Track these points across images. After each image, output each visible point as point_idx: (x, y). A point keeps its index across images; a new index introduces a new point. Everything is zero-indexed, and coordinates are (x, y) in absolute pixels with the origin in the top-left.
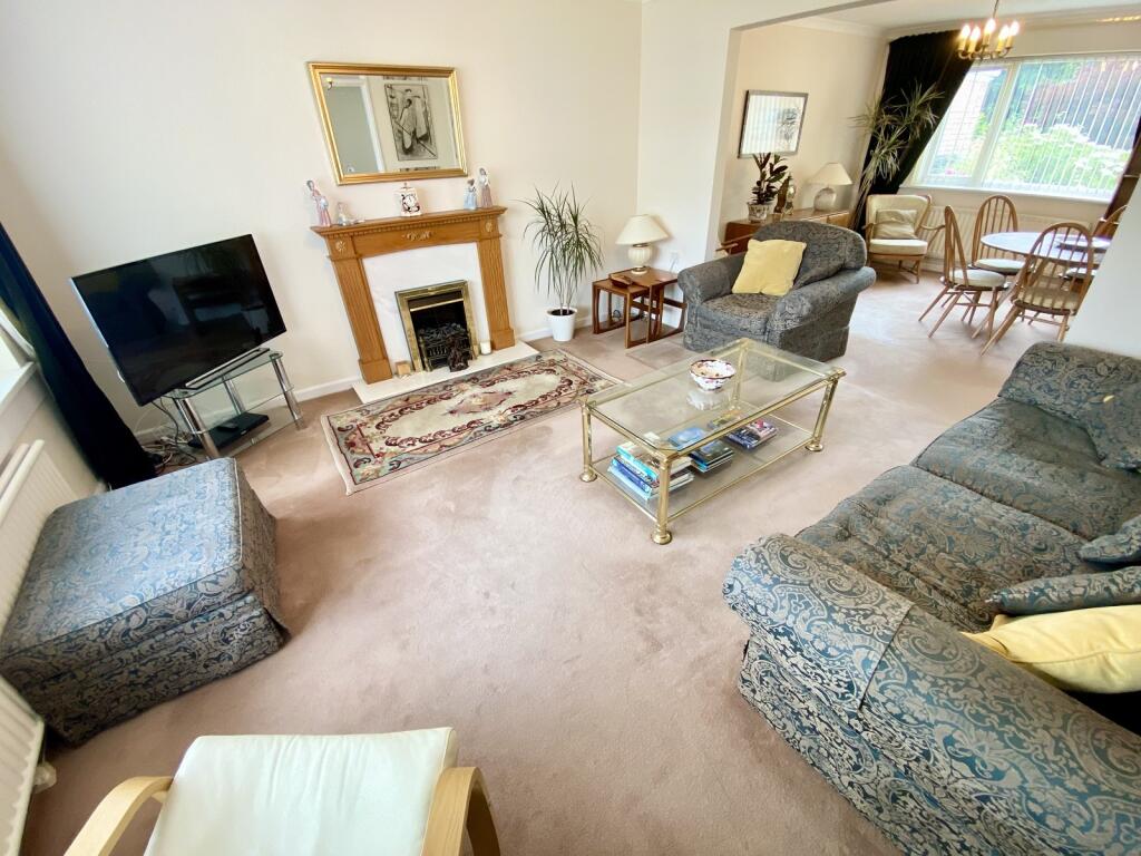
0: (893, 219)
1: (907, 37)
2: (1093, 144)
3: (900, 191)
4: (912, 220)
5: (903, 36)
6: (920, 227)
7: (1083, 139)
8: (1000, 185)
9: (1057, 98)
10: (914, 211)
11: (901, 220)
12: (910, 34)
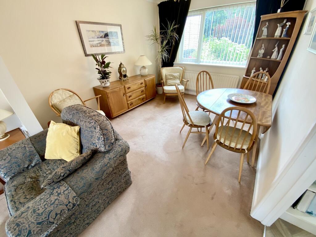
0: (172, 77)
1: (163, 2)
2: (233, 43)
3: (174, 65)
4: (179, 77)
5: (162, 2)
6: (182, 80)
7: (230, 41)
8: (206, 62)
9: (220, 30)
10: (179, 74)
11: (175, 78)
12: (164, 1)
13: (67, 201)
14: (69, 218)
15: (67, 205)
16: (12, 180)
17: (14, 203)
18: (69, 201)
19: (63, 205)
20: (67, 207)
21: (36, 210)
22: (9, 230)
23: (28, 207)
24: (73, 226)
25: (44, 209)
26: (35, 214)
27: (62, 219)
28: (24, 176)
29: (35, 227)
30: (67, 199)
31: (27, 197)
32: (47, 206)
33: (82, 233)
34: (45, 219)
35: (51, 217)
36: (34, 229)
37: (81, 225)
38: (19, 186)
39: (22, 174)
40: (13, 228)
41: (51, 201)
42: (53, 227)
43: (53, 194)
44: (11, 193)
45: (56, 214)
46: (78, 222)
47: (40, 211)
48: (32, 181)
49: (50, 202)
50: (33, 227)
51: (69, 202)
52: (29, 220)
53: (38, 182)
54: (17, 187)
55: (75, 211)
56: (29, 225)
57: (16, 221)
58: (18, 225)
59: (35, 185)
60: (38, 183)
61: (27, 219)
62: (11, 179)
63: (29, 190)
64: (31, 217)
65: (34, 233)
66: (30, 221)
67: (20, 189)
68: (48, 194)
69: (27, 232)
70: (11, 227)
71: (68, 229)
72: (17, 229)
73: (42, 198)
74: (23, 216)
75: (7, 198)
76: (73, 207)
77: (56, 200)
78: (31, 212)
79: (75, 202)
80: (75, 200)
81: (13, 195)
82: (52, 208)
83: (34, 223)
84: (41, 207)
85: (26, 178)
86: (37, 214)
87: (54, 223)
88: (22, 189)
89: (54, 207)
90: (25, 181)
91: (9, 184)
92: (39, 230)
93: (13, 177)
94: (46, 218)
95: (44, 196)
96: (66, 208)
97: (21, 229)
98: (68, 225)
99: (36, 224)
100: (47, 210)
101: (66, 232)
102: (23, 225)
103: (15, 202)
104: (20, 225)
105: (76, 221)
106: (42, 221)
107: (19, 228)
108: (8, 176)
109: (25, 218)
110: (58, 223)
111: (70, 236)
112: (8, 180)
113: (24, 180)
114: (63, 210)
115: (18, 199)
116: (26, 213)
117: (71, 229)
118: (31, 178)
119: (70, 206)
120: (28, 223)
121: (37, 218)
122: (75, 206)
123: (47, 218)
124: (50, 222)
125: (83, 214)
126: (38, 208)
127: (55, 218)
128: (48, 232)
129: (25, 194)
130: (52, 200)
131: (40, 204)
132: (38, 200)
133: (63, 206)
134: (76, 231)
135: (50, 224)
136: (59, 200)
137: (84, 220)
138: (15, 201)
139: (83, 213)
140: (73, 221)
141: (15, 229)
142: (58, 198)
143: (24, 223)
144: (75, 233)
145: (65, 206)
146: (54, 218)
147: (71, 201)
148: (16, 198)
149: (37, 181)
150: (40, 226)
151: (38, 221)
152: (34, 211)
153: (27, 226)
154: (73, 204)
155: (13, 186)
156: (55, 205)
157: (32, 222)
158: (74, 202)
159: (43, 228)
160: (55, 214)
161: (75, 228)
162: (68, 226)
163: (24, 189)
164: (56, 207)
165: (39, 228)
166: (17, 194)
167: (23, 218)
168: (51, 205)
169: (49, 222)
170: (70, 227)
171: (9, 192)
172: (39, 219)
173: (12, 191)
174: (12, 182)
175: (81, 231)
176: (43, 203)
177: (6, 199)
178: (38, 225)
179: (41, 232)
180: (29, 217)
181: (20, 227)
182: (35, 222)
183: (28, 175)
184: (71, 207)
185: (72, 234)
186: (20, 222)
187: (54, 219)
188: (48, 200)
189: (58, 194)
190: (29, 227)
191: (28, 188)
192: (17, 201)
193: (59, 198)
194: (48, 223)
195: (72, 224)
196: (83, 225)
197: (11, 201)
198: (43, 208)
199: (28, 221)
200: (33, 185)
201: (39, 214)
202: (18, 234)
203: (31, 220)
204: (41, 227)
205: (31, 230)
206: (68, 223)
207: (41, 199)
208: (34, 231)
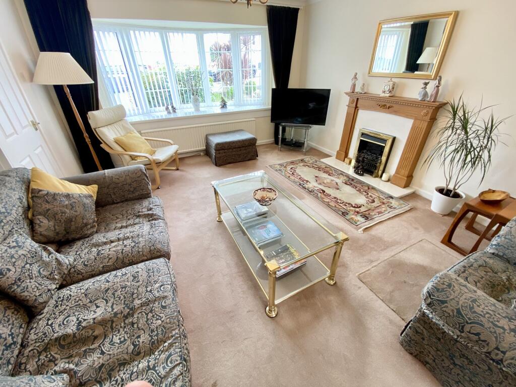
13: (504, 347)
14: (462, 355)
15: (497, 348)
16: (492, 256)
17: (462, 270)
18: (507, 351)
19: (497, 341)
20: (494, 349)
21: (477, 303)
22: (440, 278)
23: (475, 292)
24: (447, 363)
25: (482, 314)
26: (471, 303)
27: (468, 345)
28: (508, 269)
29: (452, 308)
30: (510, 348)
31: (478, 284)
32: (488, 317)
33: (435, 379)
34: (467, 319)
35: (473, 326)
36: (449, 306)
37: (450, 376)
38: (489, 268)
39: (507, 264)
40: (444, 281)
41: (498, 321)
42: (453, 332)
43: (510, 321)
44: (474, 262)
45: (478, 334)
46: (456, 370)
47: (476, 309)
48: (503, 282)
49: (496, 319)
50: (452, 305)
51: (504, 353)
52: (461, 296)
53: (507, 291)
54: (486, 266)
55: (476, 365)
56: (453, 299)
57: (454, 282)
58: (449, 286)
59: (499, 289)
60: (505, 291)
61: (460, 295)
62: (493, 254)
63: (489, 283)
64: (465, 299)
65: (443, 308)
66: (459, 299)
67: (485, 271)
68: (507, 313)
69: (443, 299)
70: (444, 278)
71: (443, 355)
72: (445, 286)
73: (496, 305)
74: (462, 288)
75: (465, 261)
76: (493, 360)
77: (503, 328)
78: (471, 297)
79: (507, 362)
80: (511, 363)
81: (472, 265)
82: (487, 325)
83: (458, 304)
84: (484, 309)
85: (505, 272)
86: (472, 306)
87: (463, 332)
88: (485, 273)
89: (490, 328)
90: (499, 273)
91: (485, 255)
92: (449, 314)
93: (497, 255)
94: (469, 319)
95: (501, 308)
96: (492, 349)
97: (446, 291)
98: (450, 353)
99: (457, 308)
100: (482, 319)
101: (438, 352)
102: (452, 292)
103: (464, 272)
104: (450, 288)
105: (458, 367)
106: (464, 315)
107: (446, 288)
108: (497, 249)
109: (461, 292)
110: (461, 338)
111: (432, 359)
112: (490, 251)
113: (501, 270)
114: (488, 344)
115: (470, 274)
116: (467, 291)
117: (443, 360)
118: (509, 279)
119: (497, 354)
120: (457, 297)
121: (467, 307)
122: (498, 363)
123: (469, 322)
124: (463, 327)
125: (471, 380)
126: (481, 305)
127: (472, 334)
128: (443, 326)
129: (481, 279)
130: (501, 322)
131: (487, 306)
132: (491, 301)
133: (495, 343)
134: (438, 368)
135: (461, 328)
136: (504, 333)
137: (460, 382)
138: (466, 272)
139: (473, 379)
140: (457, 362)
141: (443, 284)
142: (506, 331)
143: (454, 292)
144: (436, 367)
145: (495, 346)
146: (471, 332)
147: (506, 355)
148: (470, 271)
149: (507, 288)
150: (455, 313)
151: (462, 309)
152: (474, 301)
153: (452, 297)
154: (502, 360)
155: (485, 261)
156: (493, 328)
157: (459, 302)
158: (506, 360)
159: (453, 317)
160: (478, 332)
161: (443, 367)
162: (448, 354)
163: (488, 277)
164: (491, 332)
165: (451, 314)
166: (476, 270)
167: (460, 289)
168: (492, 322)
169: (463, 325)
170: (447, 358)
171: (474, 260)
172: (466, 310)
173: (478, 263)
174: (490, 258)
175: (438, 377)
176: (490, 310)
177: (463, 260)
178: (455, 311)
179: (446, 317)
180: (464, 297)
181: (448, 289)
182: (460, 304)
183: (511, 273)
184: (494, 357)
185: (435, 361)
186: (454, 287)
187: (469, 332)
188: (498, 316)
189: (513, 329)
190: (451, 300)
191: (491, 281)
192: (467, 274)
193: (508, 333)
194: (462, 323)
195: (452, 361)
196: (449, 380)
197: (464, 267)
198: (482, 312)
199: (459, 297)
200: (498, 285)
201: (473, 308)
202: (439, 289)
203: (461, 300)
204: (454, 315)
205: (447, 303)
206: (453, 354)
207: (494, 305)
208: (447, 307)
